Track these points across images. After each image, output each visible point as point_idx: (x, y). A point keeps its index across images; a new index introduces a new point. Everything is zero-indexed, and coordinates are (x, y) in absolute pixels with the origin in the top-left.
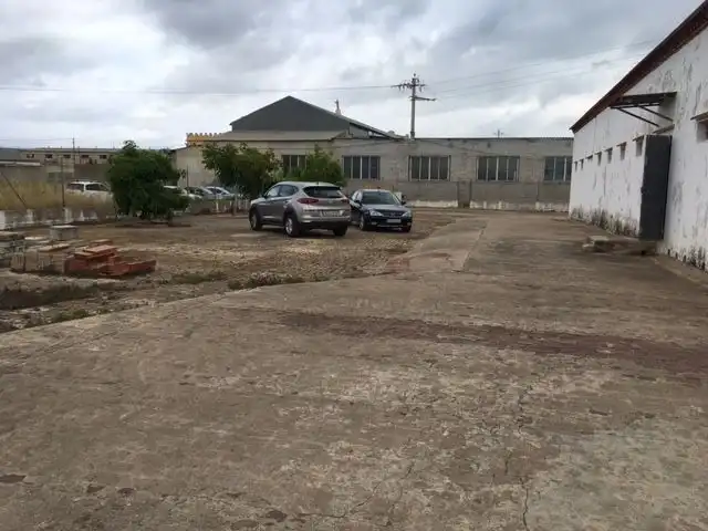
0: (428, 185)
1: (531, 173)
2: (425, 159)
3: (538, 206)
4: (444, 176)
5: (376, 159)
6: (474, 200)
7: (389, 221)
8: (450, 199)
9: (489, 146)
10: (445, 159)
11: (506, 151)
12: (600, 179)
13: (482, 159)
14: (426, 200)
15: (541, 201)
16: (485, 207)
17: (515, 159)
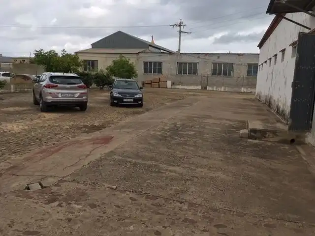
0: (186, 77)
1: (240, 72)
2: (185, 64)
3: (243, 90)
4: (195, 73)
5: (160, 64)
6: (209, 86)
7: (125, 100)
8: (197, 85)
9: (219, 57)
10: (195, 64)
11: (227, 60)
12: (270, 76)
13: (215, 64)
14: (184, 85)
15: (244, 87)
16: (215, 89)
17: (232, 65)
